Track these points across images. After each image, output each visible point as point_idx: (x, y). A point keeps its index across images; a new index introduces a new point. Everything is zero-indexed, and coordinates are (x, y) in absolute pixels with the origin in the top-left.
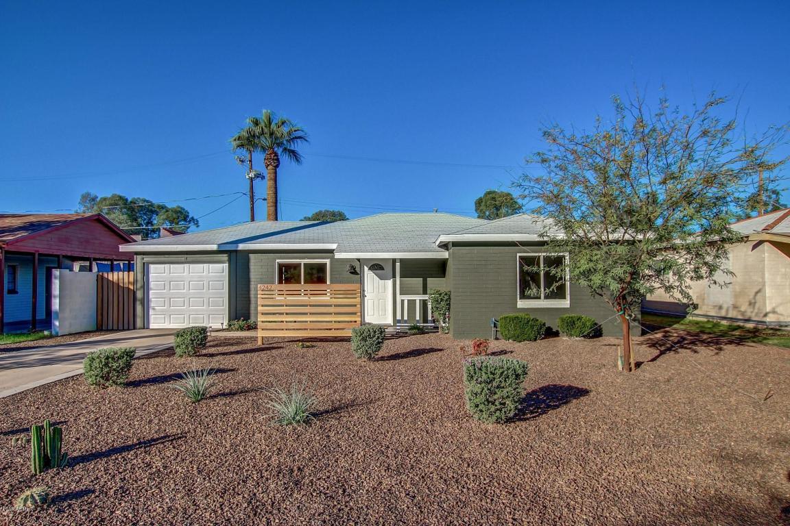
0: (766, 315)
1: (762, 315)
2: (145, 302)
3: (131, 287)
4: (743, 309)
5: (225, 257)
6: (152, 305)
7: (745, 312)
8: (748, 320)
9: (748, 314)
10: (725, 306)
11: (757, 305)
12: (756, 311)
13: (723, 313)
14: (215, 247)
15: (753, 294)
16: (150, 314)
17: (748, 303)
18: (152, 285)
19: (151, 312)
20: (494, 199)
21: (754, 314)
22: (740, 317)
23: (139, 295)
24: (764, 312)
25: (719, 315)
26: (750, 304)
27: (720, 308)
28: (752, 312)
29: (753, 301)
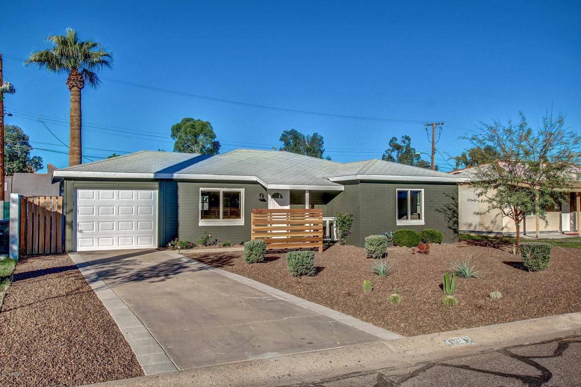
0: (502, 229)
1: (500, 229)
2: (74, 225)
3: (60, 211)
4: (487, 226)
5: (156, 184)
6: (79, 228)
7: (488, 227)
8: (491, 232)
9: (491, 229)
10: (474, 224)
11: (497, 224)
12: (496, 226)
13: (472, 229)
14: (151, 176)
15: (495, 216)
16: (78, 237)
17: (490, 222)
18: (80, 208)
19: (79, 235)
20: (193, 126)
21: (495, 228)
22: (484, 231)
23: (69, 219)
24: (501, 228)
25: (469, 230)
26: (492, 222)
27: (470, 225)
28: (493, 227)
29: (494, 220)
